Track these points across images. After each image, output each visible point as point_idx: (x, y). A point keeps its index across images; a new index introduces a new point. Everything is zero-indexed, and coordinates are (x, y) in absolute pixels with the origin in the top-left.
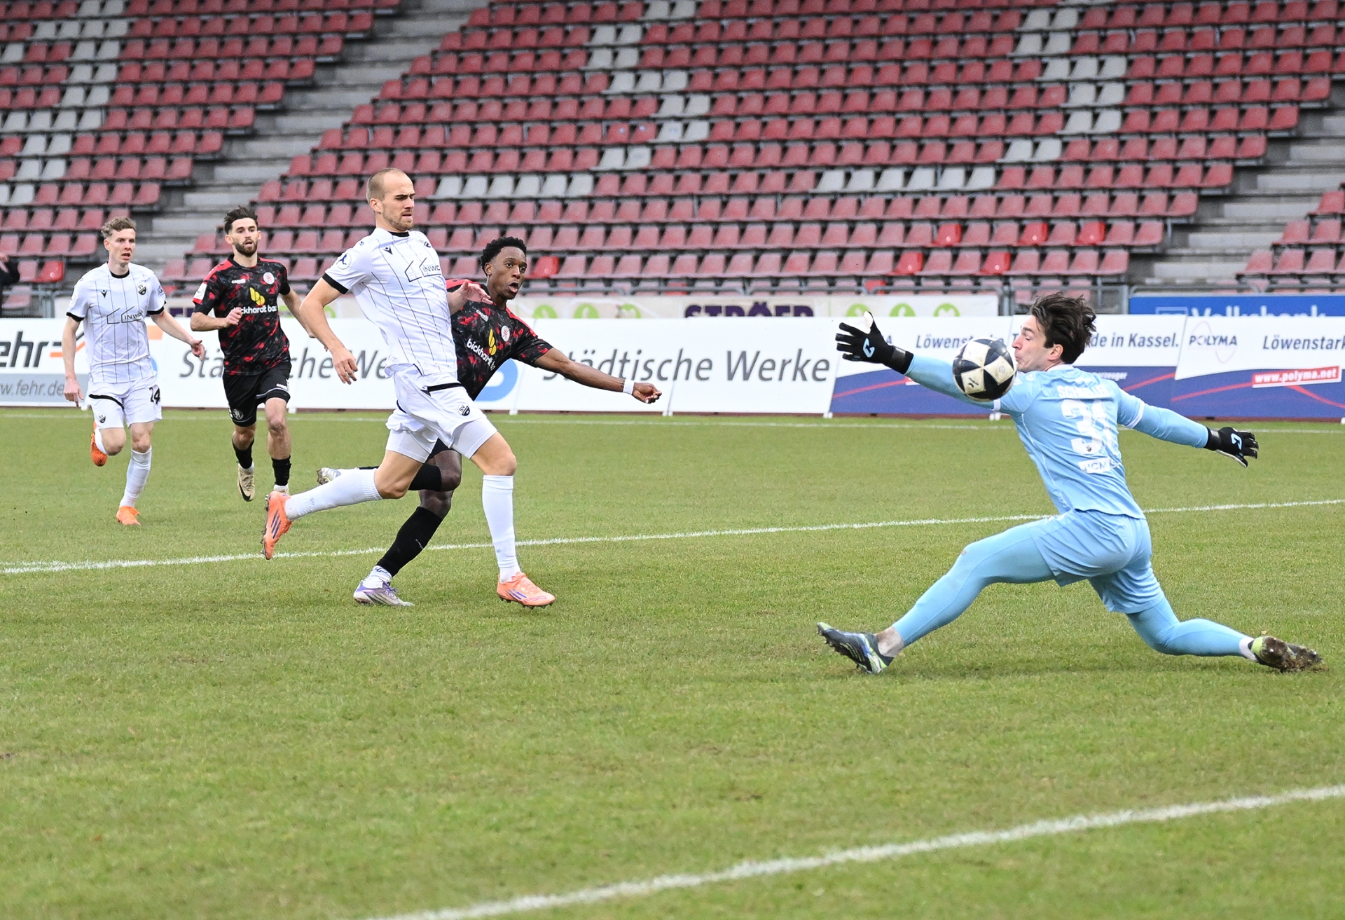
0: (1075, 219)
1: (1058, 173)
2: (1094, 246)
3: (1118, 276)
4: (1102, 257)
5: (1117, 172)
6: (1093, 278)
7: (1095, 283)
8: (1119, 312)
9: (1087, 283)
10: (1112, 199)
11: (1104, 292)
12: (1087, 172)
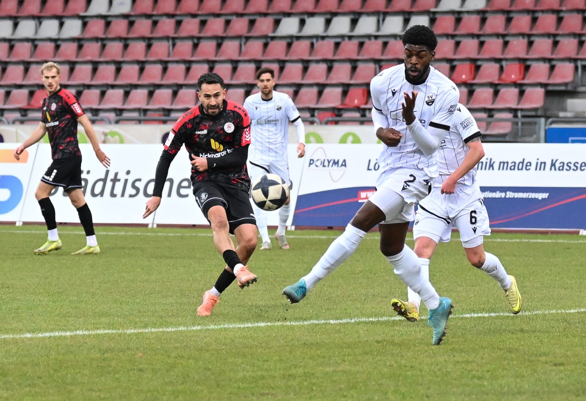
0: (498, 61)
1: (483, 21)
2: (515, 84)
3: (536, 110)
4: (522, 93)
5: (534, 20)
6: (514, 111)
7: (516, 116)
8: (537, 141)
9: (509, 116)
10: (530, 44)
11: (523, 124)
12: (509, 20)
